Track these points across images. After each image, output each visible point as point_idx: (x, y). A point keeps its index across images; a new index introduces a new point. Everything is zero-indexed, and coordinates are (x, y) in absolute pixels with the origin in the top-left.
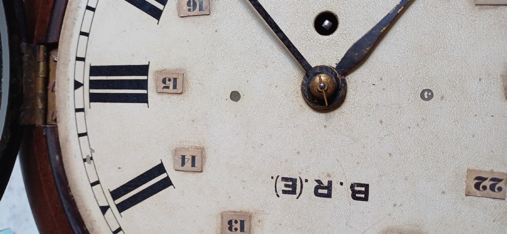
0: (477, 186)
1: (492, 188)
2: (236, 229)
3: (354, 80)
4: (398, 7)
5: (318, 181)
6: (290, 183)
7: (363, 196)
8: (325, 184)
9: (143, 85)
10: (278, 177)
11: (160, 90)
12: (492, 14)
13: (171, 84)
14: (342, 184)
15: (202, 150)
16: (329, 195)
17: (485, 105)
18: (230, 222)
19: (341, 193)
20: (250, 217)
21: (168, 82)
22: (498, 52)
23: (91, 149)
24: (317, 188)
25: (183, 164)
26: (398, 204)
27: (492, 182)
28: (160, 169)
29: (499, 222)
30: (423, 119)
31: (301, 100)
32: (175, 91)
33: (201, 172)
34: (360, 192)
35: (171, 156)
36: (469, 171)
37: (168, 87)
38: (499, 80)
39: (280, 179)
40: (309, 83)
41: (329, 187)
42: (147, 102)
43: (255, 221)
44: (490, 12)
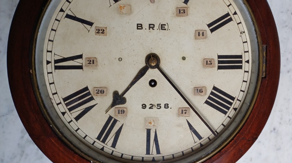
0: (104, 30)
1: (99, 30)
2: (182, 10)
3: (143, 64)
4: (130, 87)
5: (154, 29)
6: (163, 28)
7: (139, 25)
8: (151, 29)
9: (219, 62)
10: (167, 30)
11: (212, 60)
13: (208, 62)
14: (146, 29)
15: (196, 38)
16: (150, 25)
18: (184, 12)
19: (146, 26)
20: (177, 15)
21: (210, 63)
23: (241, 37)
24: (154, 27)
25: (203, 33)
26: (127, 23)
27: (99, 32)
28: (212, 31)
30: (121, 51)
31: (160, 57)
32: (207, 60)
33: (196, 30)
34: (140, 26)
35: (208, 35)
36: (106, 35)
37: (210, 61)
38: (99, 64)
39: (167, 29)
40: (158, 63)
41: (150, 27)
42: (218, 55)
43: (175, 14)
44: (102, 86)
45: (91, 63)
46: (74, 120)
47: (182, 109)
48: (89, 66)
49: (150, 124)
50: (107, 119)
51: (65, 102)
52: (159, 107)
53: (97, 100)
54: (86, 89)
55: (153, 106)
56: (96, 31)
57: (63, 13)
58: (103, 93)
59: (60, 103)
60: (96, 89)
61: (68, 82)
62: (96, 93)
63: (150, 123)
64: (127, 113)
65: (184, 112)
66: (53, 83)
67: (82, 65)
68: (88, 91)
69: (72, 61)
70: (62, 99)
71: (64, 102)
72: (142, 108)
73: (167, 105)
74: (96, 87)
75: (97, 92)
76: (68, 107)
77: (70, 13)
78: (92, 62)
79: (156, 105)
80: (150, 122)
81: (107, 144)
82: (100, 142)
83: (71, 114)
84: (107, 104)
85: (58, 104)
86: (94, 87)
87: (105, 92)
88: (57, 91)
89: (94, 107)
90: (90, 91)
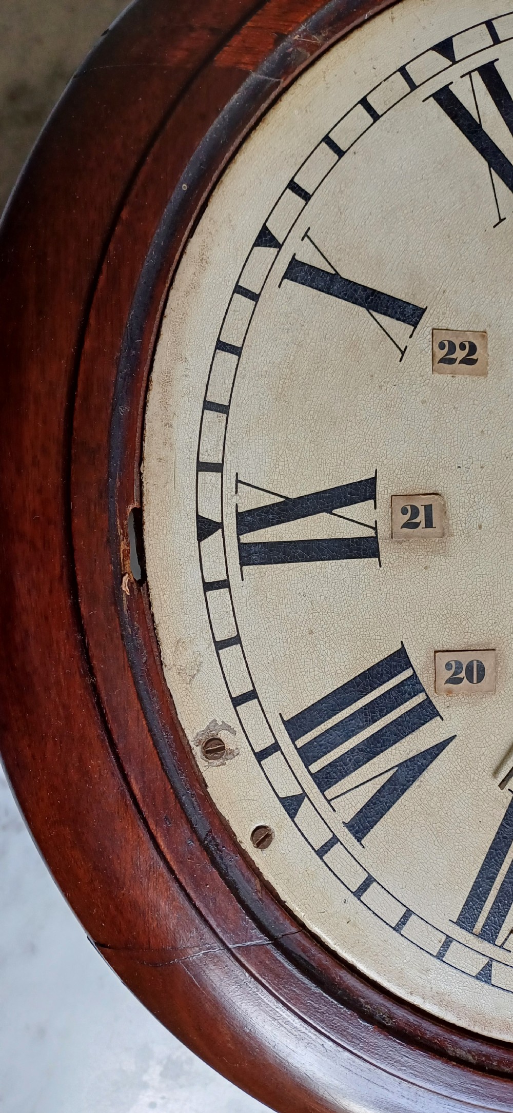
0: (473, 349)
1: (452, 348)
12: (472, 635)
17: (470, 485)
22: (459, 573)
27: (453, 356)
29: (438, 289)
36: (485, 374)
38: (455, 527)
44: (474, 640)
45: (417, 520)
46: (346, 836)
48: (407, 537)
51: (301, 742)
53: (454, 715)
54: (399, 660)
56: (437, 349)
57: (274, 251)
58: (480, 678)
59: (275, 747)
60: (448, 657)
61: (311, 632)
62: (448, 682)
66: (236, 640)
67: (371, 533)
68: (408, 673)
69: (323, 517)
70: (284, 722)
71: (294, 739)
74: (445, 648)
75: (449, 674)
76: (315, 767)
77: (308, 256)
78: (421, 518)
81: (504, 943)
82: (472, 937)
83: (329, 801)
84: (498, 737)
85: (261, 756)
86: (436, 648)
87: (488, 671)
88: (253, 686)
89: (439, 757)
90: (418, 673)
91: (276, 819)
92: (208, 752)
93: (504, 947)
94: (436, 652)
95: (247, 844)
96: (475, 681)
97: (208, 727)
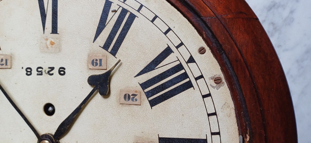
3: (64, 142)
4: (81, 104)
44: (127, 108)
46: (174, 49)
47: (6, 67)
49: (53, 41)
50: (120, 51)
51: (187, 80)
52: (40, 70)
53: (134, 84)
54: (153, 103)
55: (48, 72)
58: (125, 95)
59: (196, 79)
60: (136, 103)
61: (183, 115)
63: (52, 43)
64: (88, 61)
65: (4, 62)
66: (209, 115)
68: (150, 99)
70: (193, 87)
71: (190, 81)
72: (64, 69)
73: (29, 73)
74: (137, 106)
75: (136, 97)
76: (183, 71)
79: (44, 73)
80: (52, 45)
81: (119, 8)
82: (130, 11)
83: (178, 60)
84: (120, 76)
85: (201, 77)
86: (140, 106)
87: (123, 97)
88: (203, 100)
89: (140, 71)
90: (147, 99)
91: (197, 57)
92: (220, 80)
93: (119, 6)
94: (140, 105)
95: (207, 49)
96: (127, 94)
97: (220, 88)
